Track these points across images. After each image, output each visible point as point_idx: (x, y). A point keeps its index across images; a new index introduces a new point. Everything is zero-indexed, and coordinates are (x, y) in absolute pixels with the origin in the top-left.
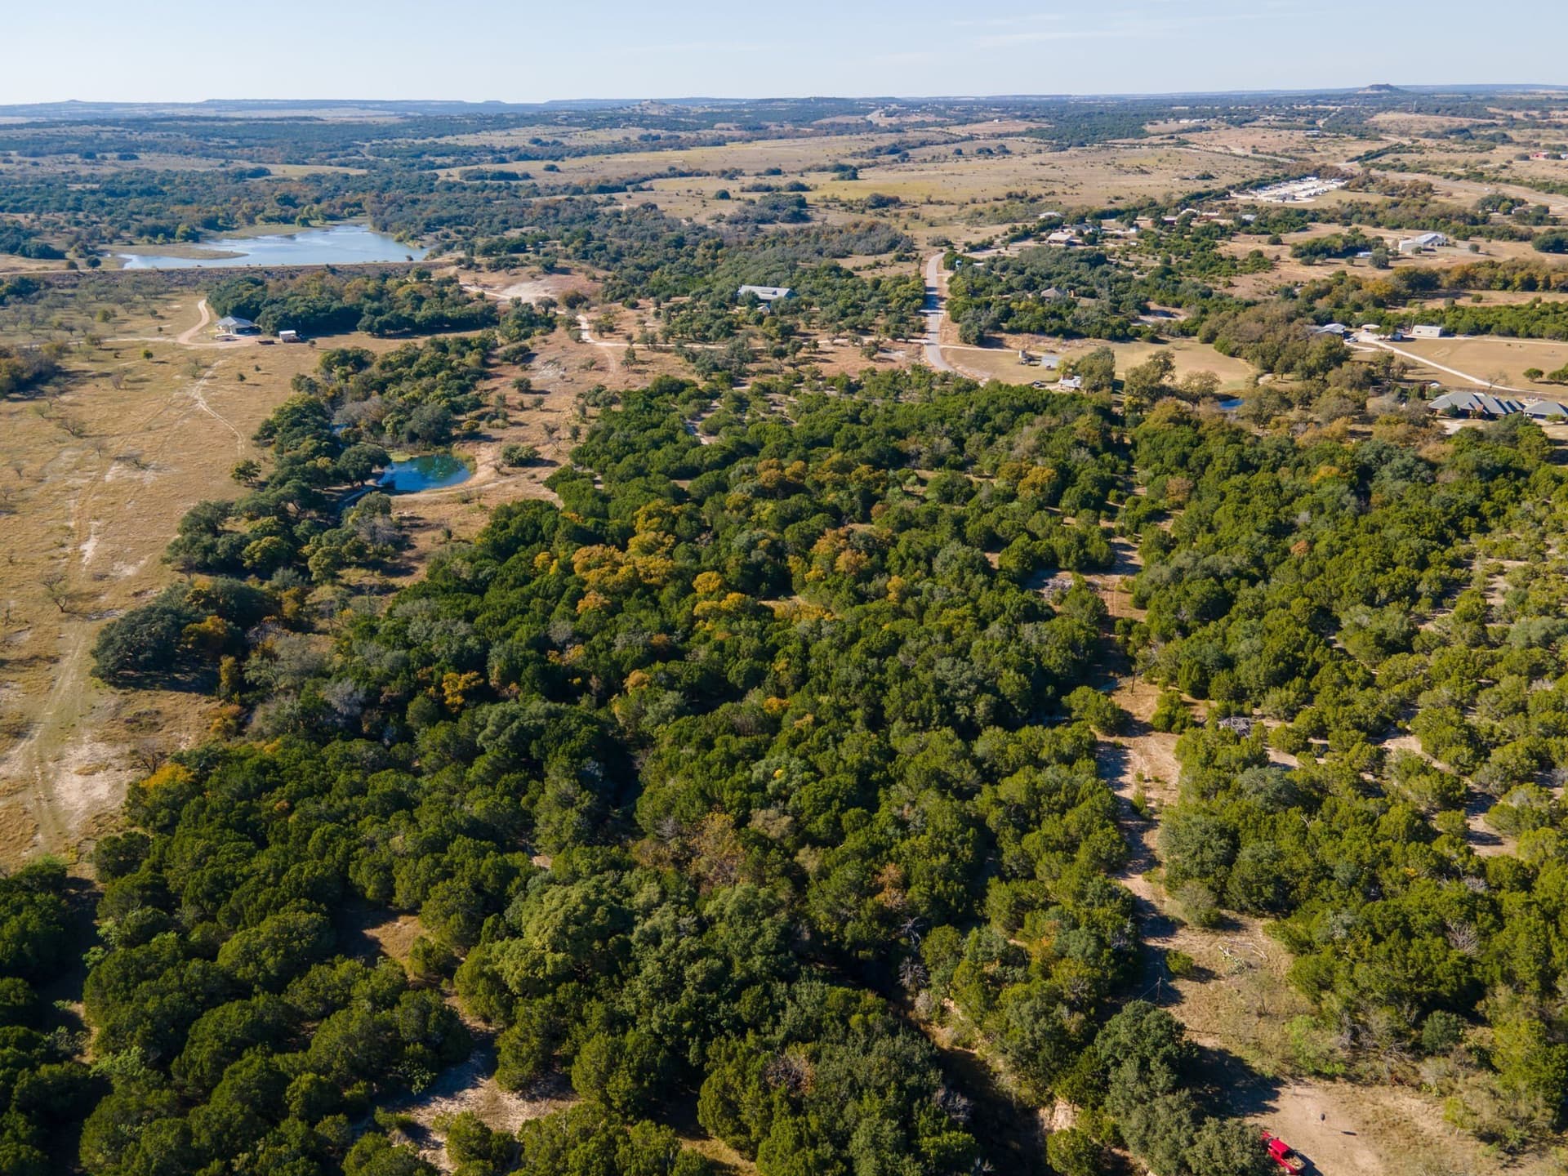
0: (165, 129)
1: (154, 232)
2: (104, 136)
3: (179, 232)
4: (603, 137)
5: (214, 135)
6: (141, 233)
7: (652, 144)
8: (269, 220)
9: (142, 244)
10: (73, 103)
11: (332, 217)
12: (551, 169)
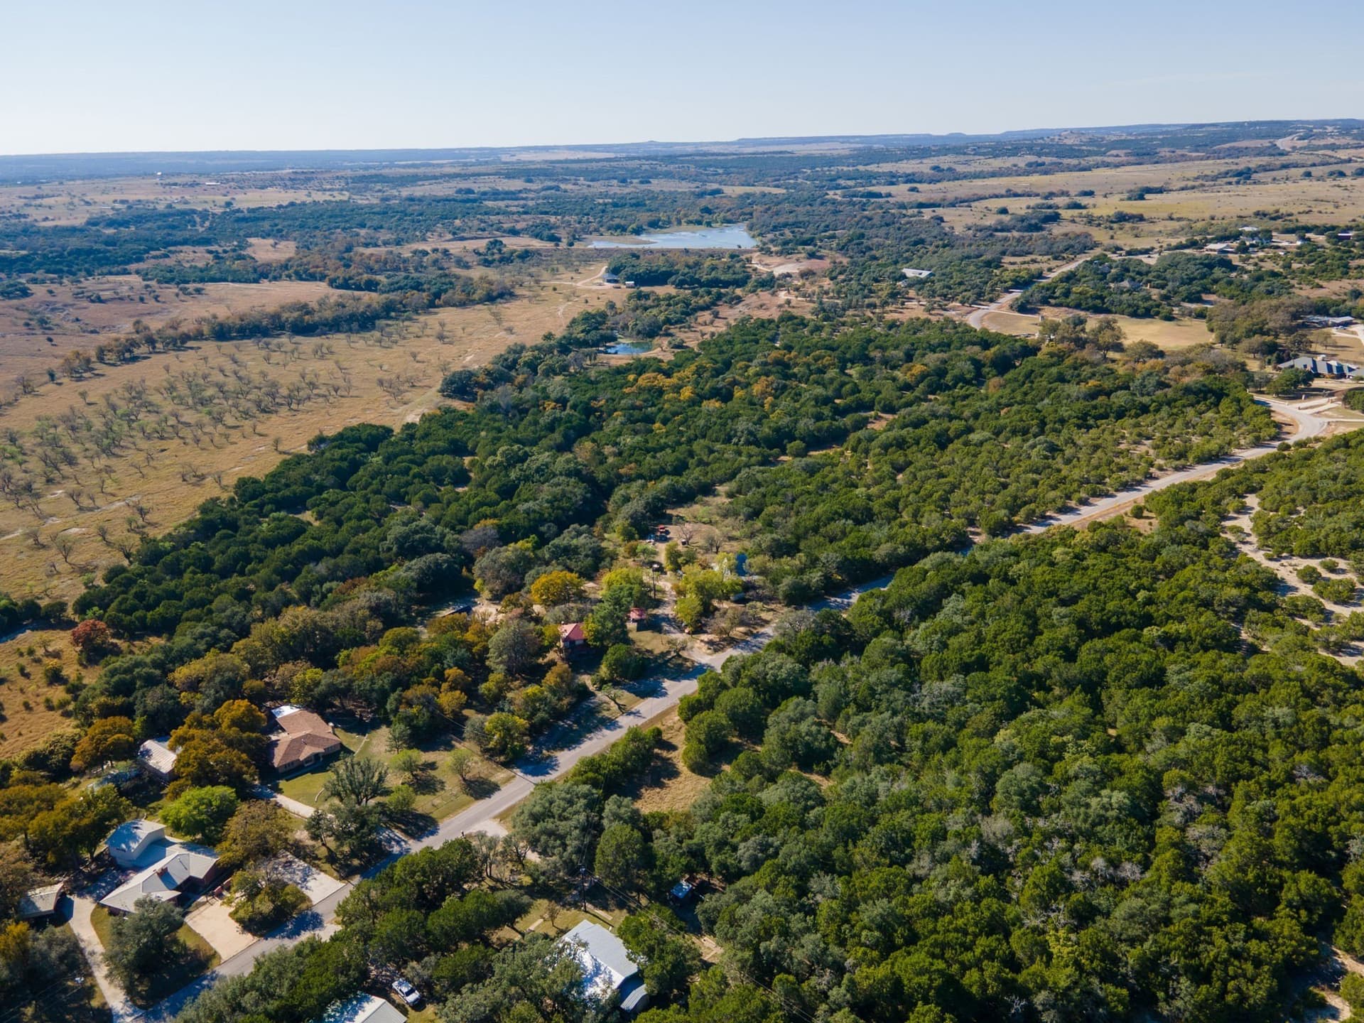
0: (682, 162)
1: (618, 227)
2: (644, 167)
3: (630, 229)
4: (997, 163)
5: (710, 166)
6: (609, 229)
7: (1034, 168)
8: (689, 222)
9: (607, 235)
10: (651, 143)
11: (729, 222)
12: (913, 190)
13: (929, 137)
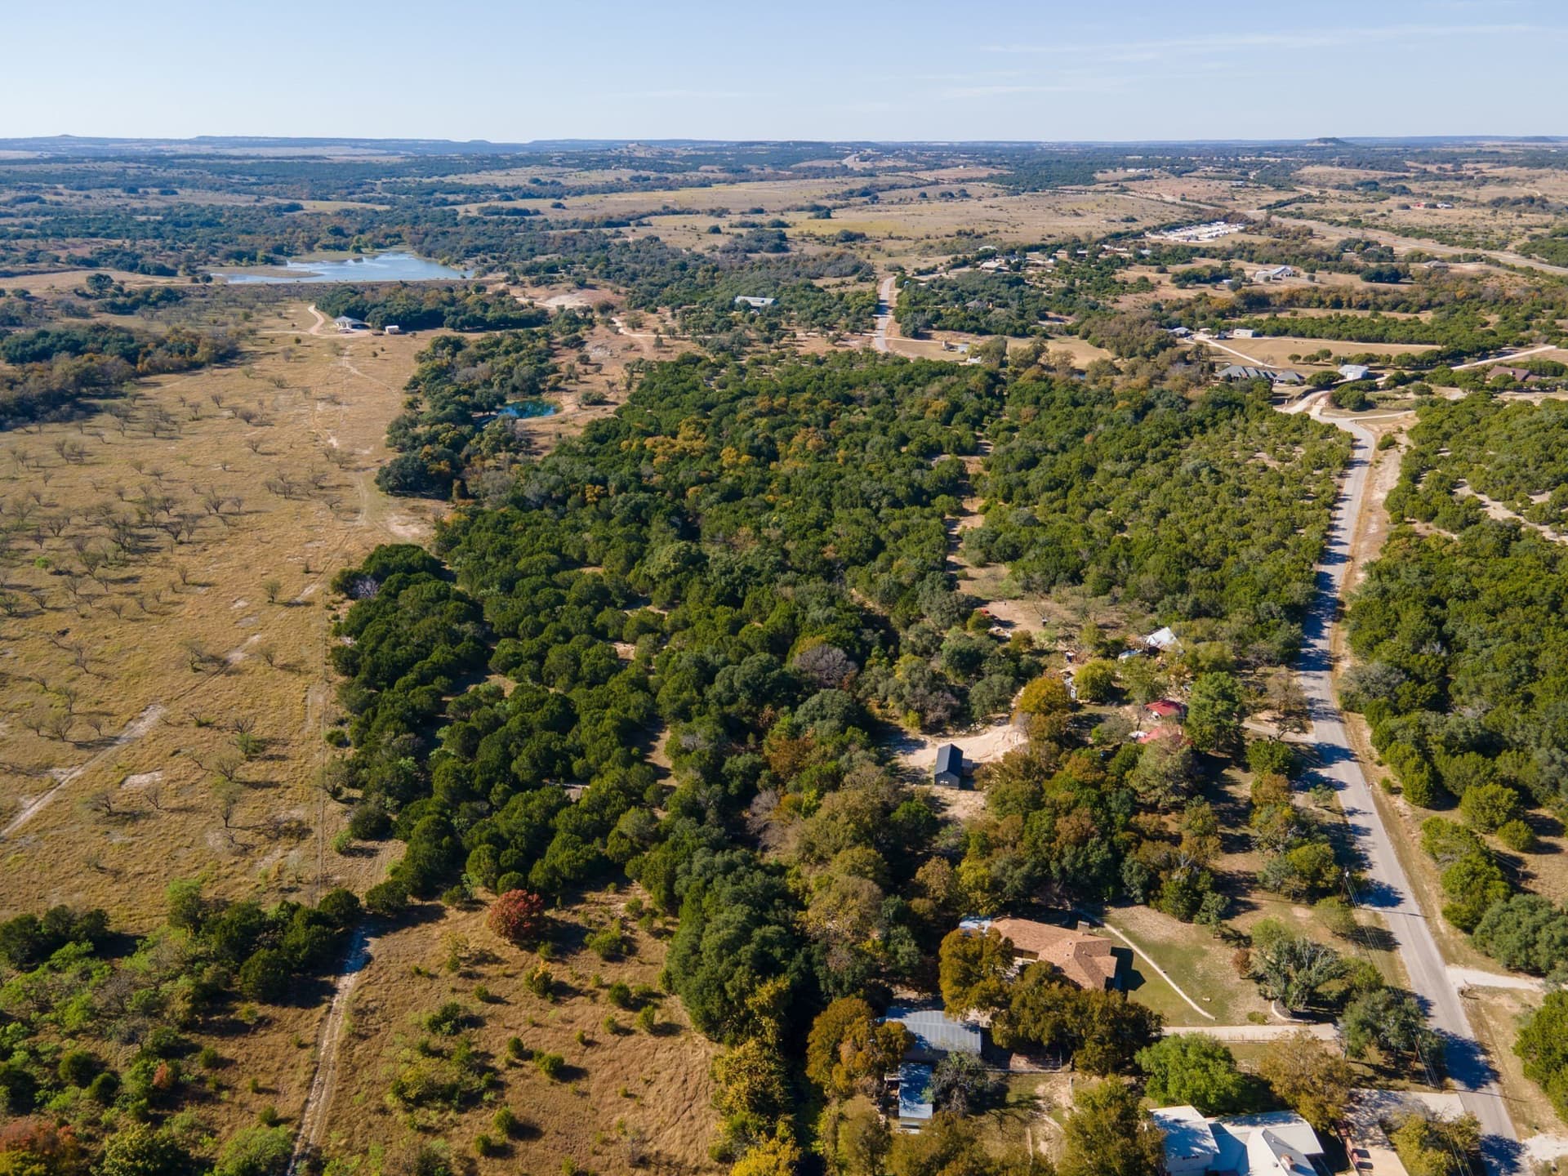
0: (185, 166)
1: (237, 256)
3: (258, 257)
4: (597, 177)
6: (226, 258)
7: (644, 184)
8: (325, 247)
9: (231, 266)
11: (379, 246)
12: (558, 206)
13: (448, 145)
